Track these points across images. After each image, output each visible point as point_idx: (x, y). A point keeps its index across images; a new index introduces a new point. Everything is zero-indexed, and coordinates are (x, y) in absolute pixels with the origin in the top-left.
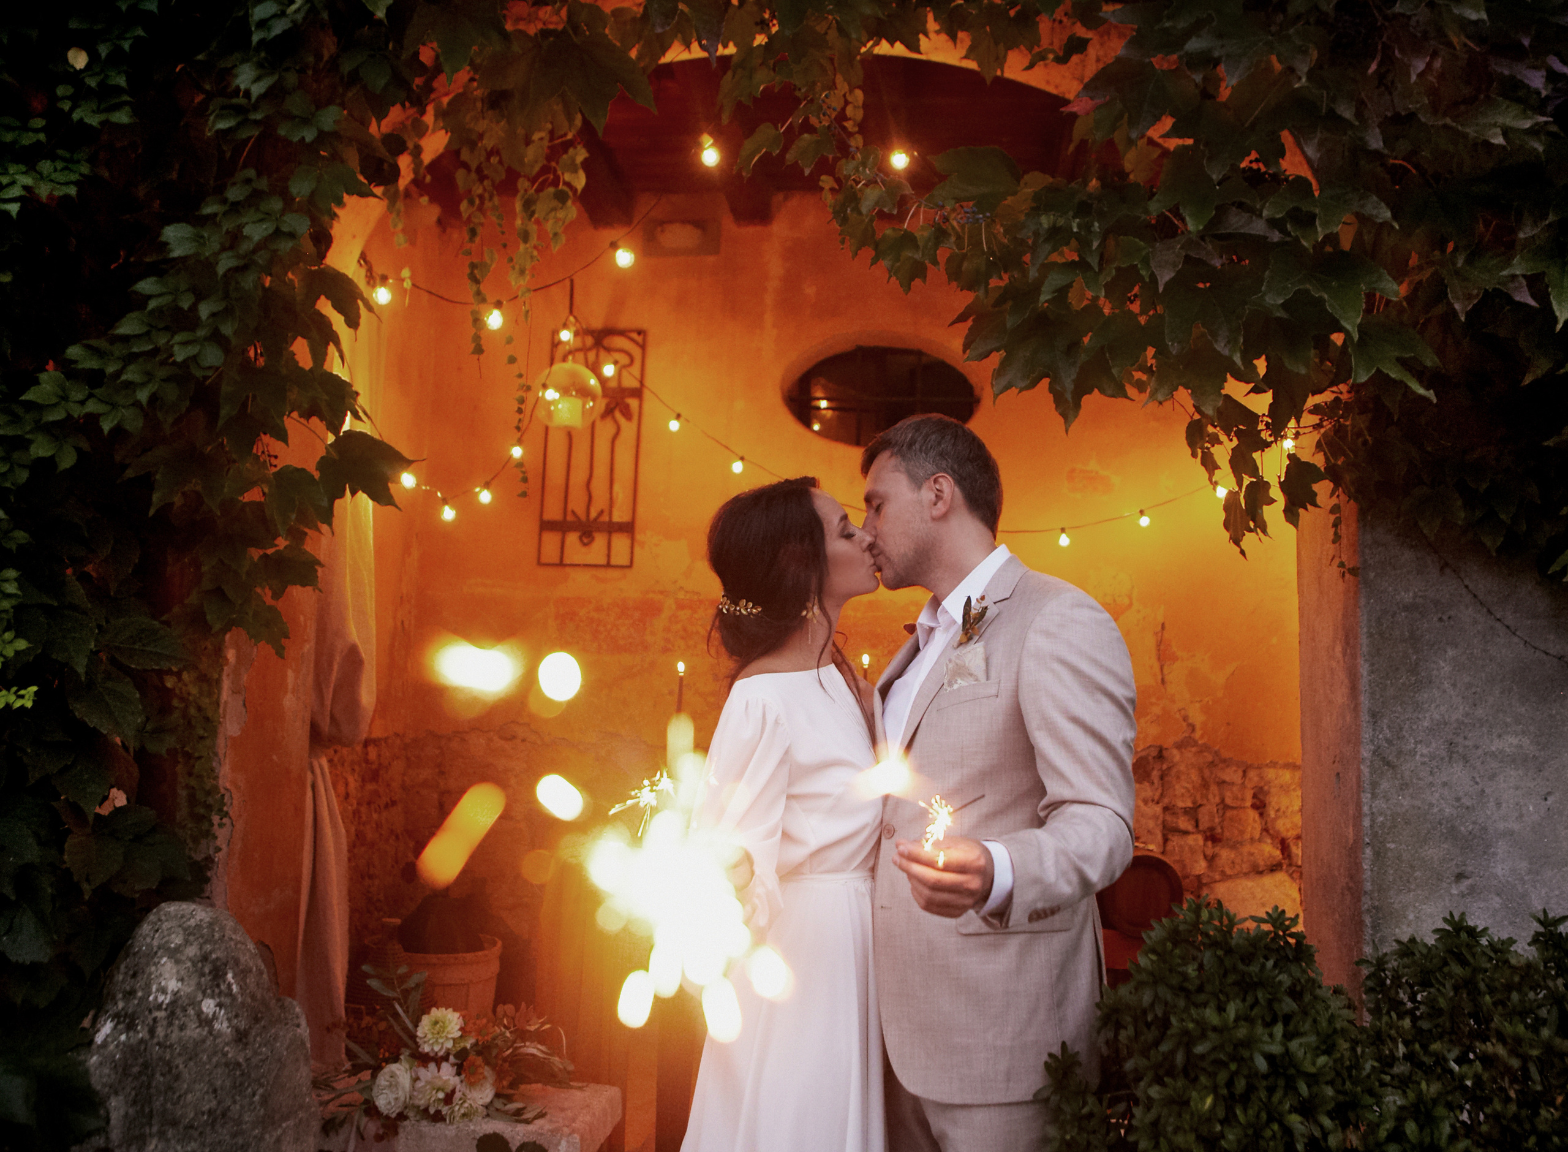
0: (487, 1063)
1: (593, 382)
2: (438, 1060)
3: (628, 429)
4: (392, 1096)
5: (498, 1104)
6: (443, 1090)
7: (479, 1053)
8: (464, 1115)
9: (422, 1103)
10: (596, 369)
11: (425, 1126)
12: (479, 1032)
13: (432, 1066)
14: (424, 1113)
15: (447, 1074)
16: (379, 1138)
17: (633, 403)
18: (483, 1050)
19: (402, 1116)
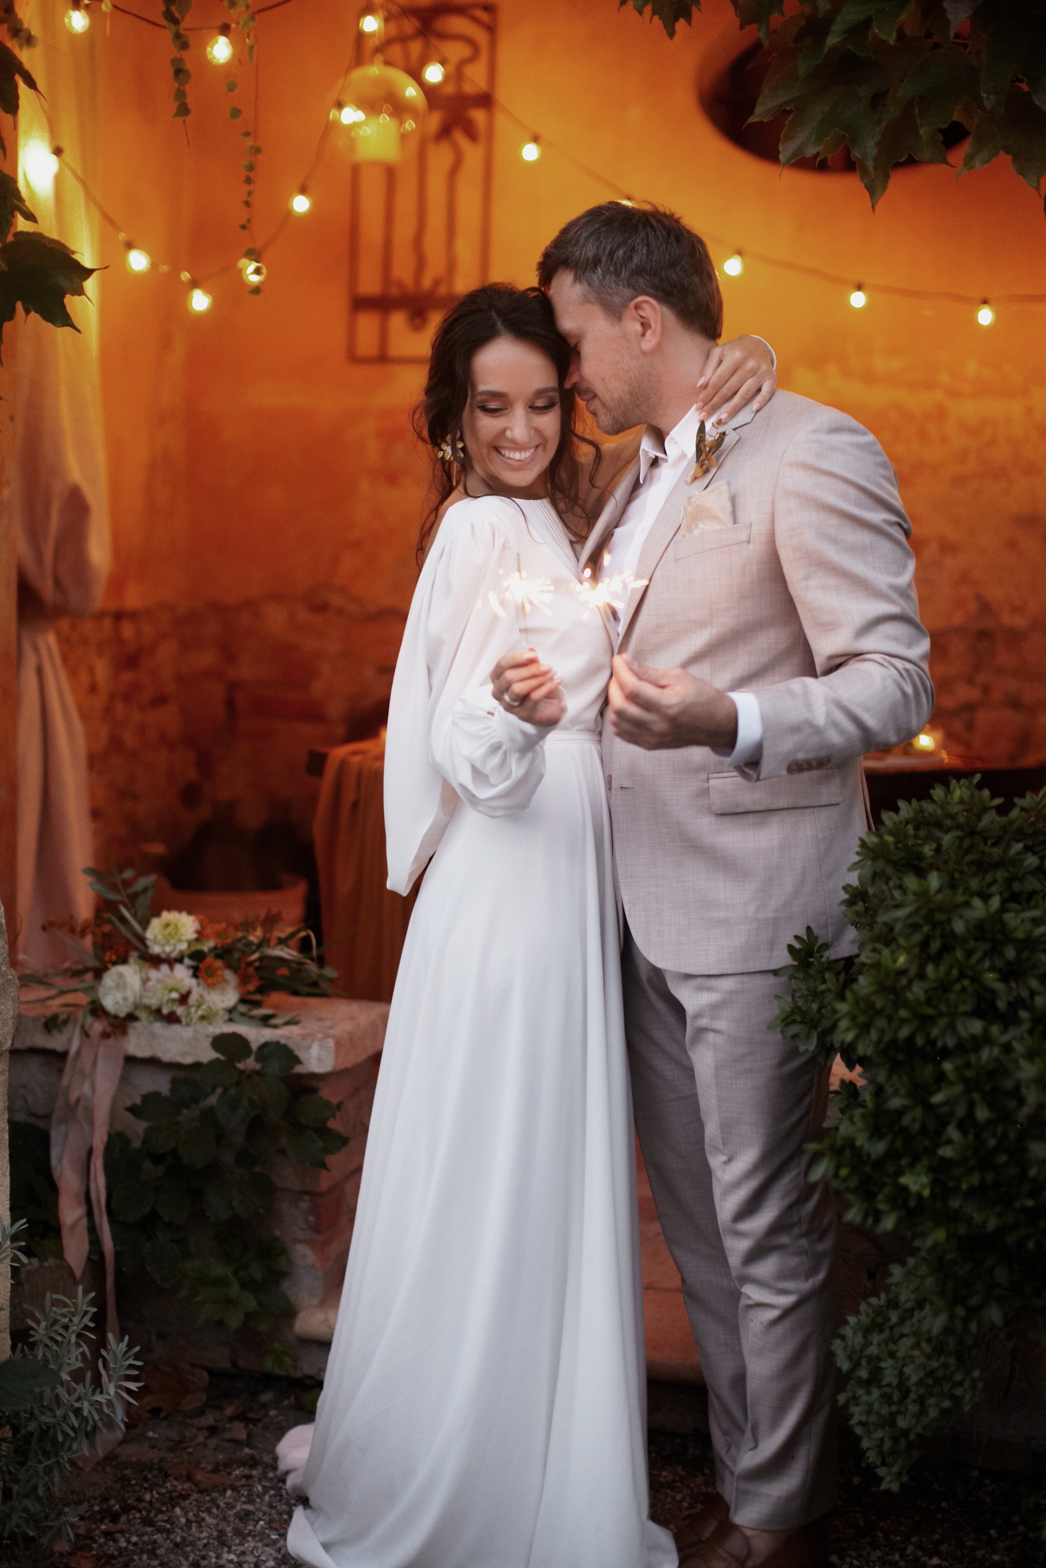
0: (229, 966)
1: (411, 92)
2: (171, 962)
3: (473, 154)
4: (119, 996)
5: (243, 1008)
6: (177, 990)
7: (218, 956)
8: (203, 1018)
9: (154, 1002)
10: (416, 75)
11: (159, 1028)
12: (218, 935)
13: (165, 968)
14: (157, 1013)
15: (182, 974)
16: (105, 1035)
17: (479, 116)
18: (224, 953)
19: (131, 1017)
